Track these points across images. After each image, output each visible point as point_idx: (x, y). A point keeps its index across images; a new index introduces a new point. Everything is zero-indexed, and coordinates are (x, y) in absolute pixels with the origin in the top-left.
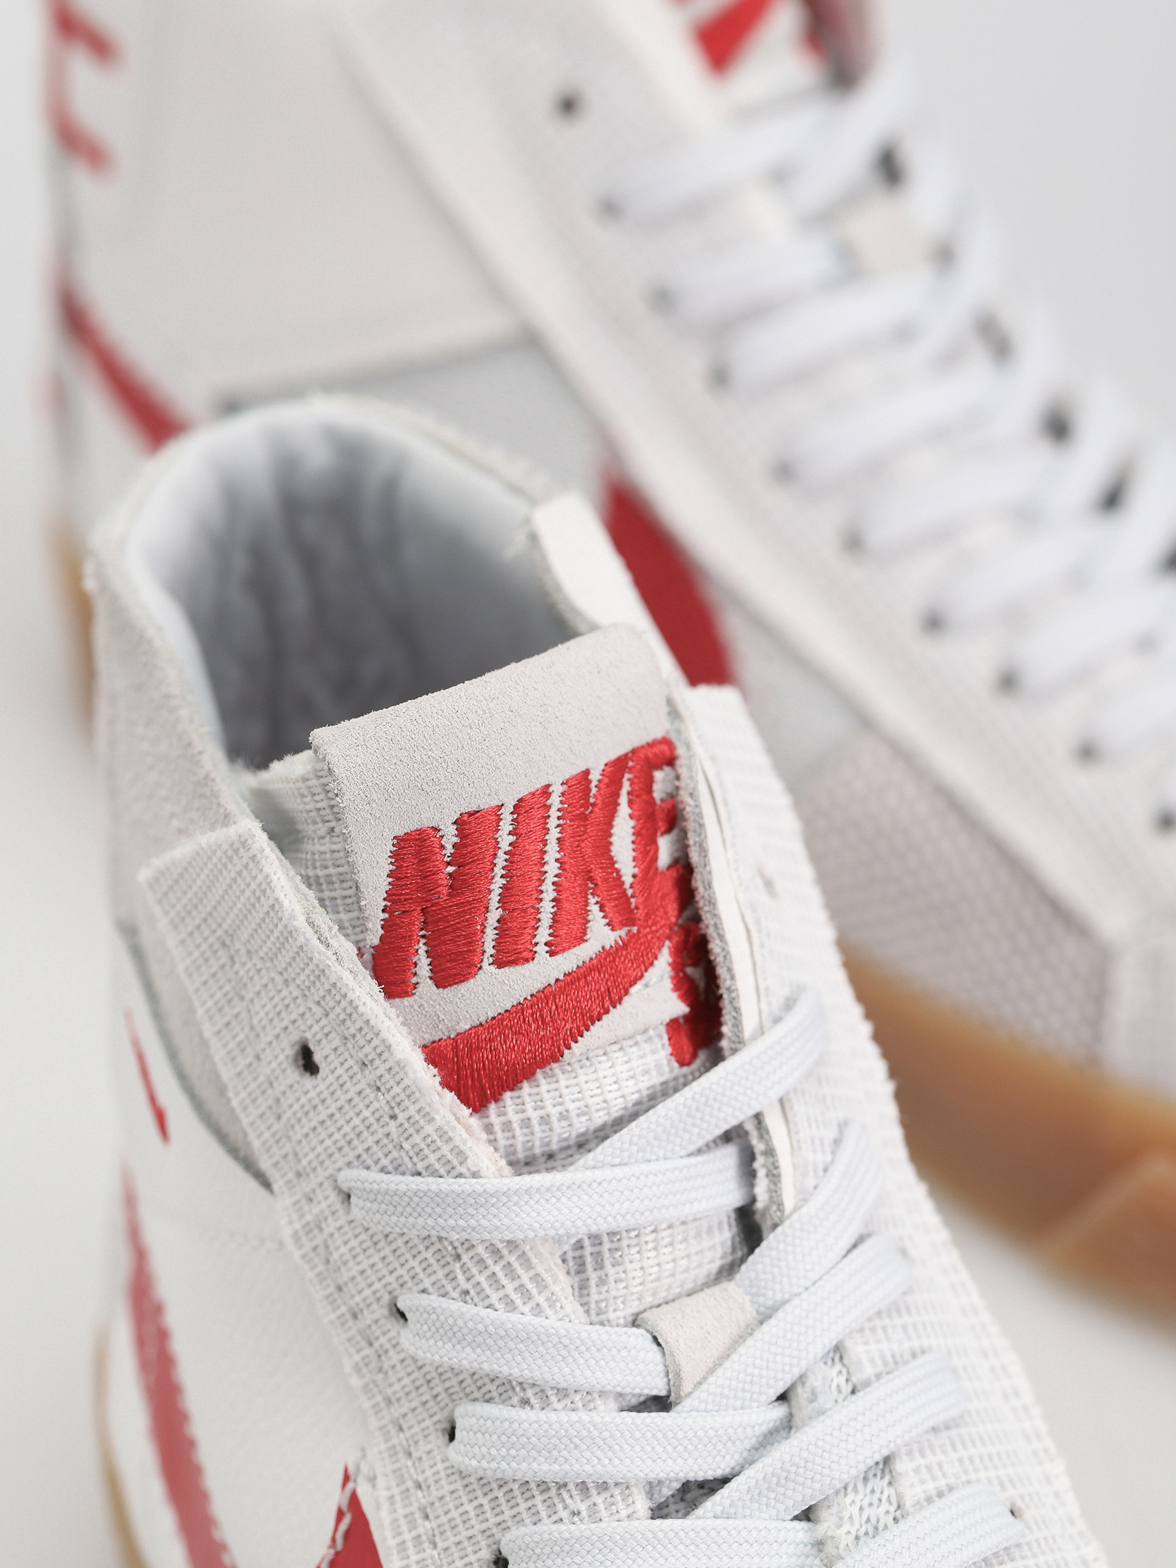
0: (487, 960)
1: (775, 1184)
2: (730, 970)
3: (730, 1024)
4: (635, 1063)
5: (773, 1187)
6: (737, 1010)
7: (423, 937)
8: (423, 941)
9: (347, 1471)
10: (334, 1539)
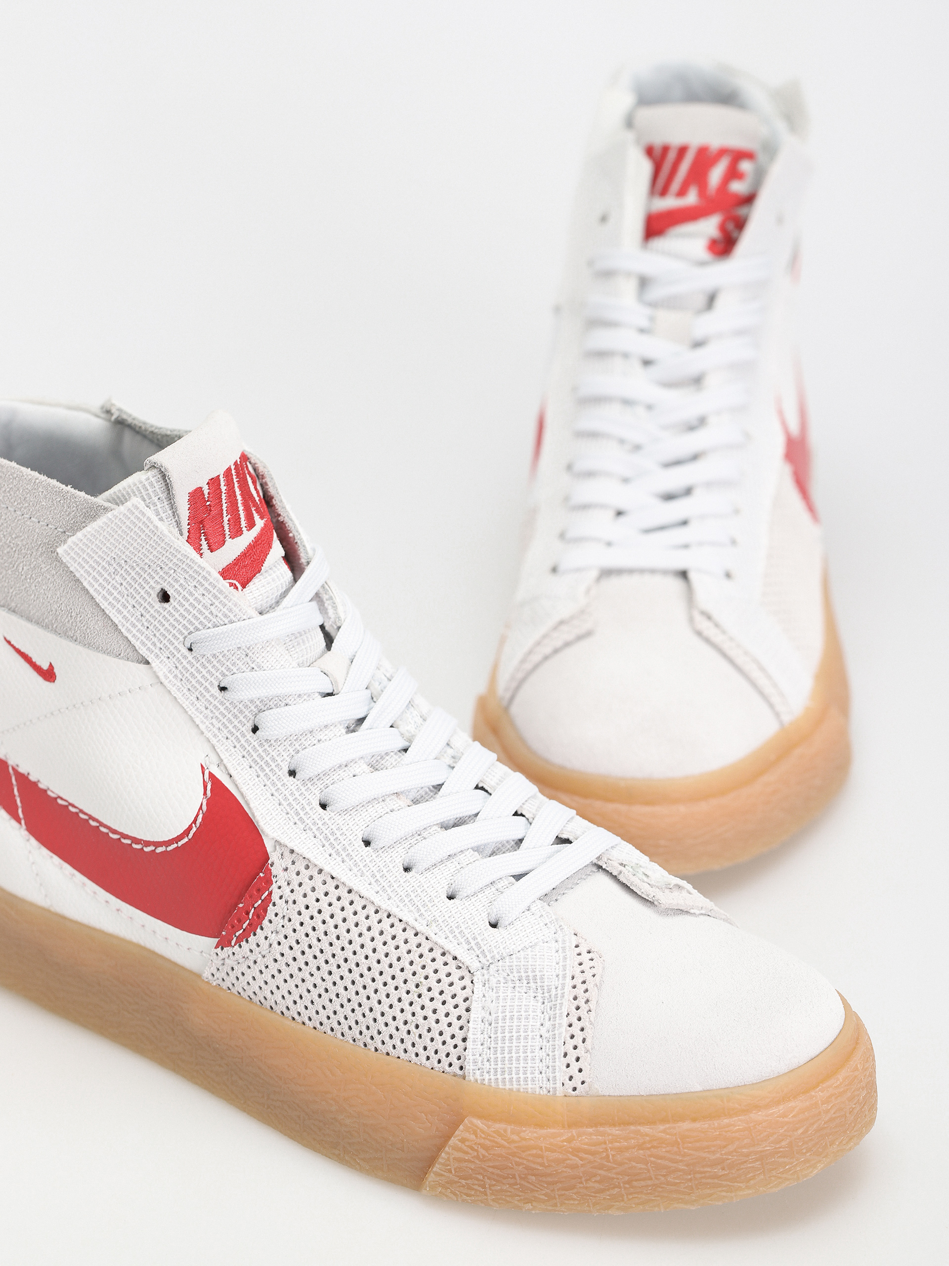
0: (227, 537)
1: (336, 610)
2: (297, 531)
3: (303, 552)
4: (263, 581)
5: (335, 612)
6: (304, 546)
7: (203, 533)
8: (203, 535)
9: (202, 766)
10: (205, 794)
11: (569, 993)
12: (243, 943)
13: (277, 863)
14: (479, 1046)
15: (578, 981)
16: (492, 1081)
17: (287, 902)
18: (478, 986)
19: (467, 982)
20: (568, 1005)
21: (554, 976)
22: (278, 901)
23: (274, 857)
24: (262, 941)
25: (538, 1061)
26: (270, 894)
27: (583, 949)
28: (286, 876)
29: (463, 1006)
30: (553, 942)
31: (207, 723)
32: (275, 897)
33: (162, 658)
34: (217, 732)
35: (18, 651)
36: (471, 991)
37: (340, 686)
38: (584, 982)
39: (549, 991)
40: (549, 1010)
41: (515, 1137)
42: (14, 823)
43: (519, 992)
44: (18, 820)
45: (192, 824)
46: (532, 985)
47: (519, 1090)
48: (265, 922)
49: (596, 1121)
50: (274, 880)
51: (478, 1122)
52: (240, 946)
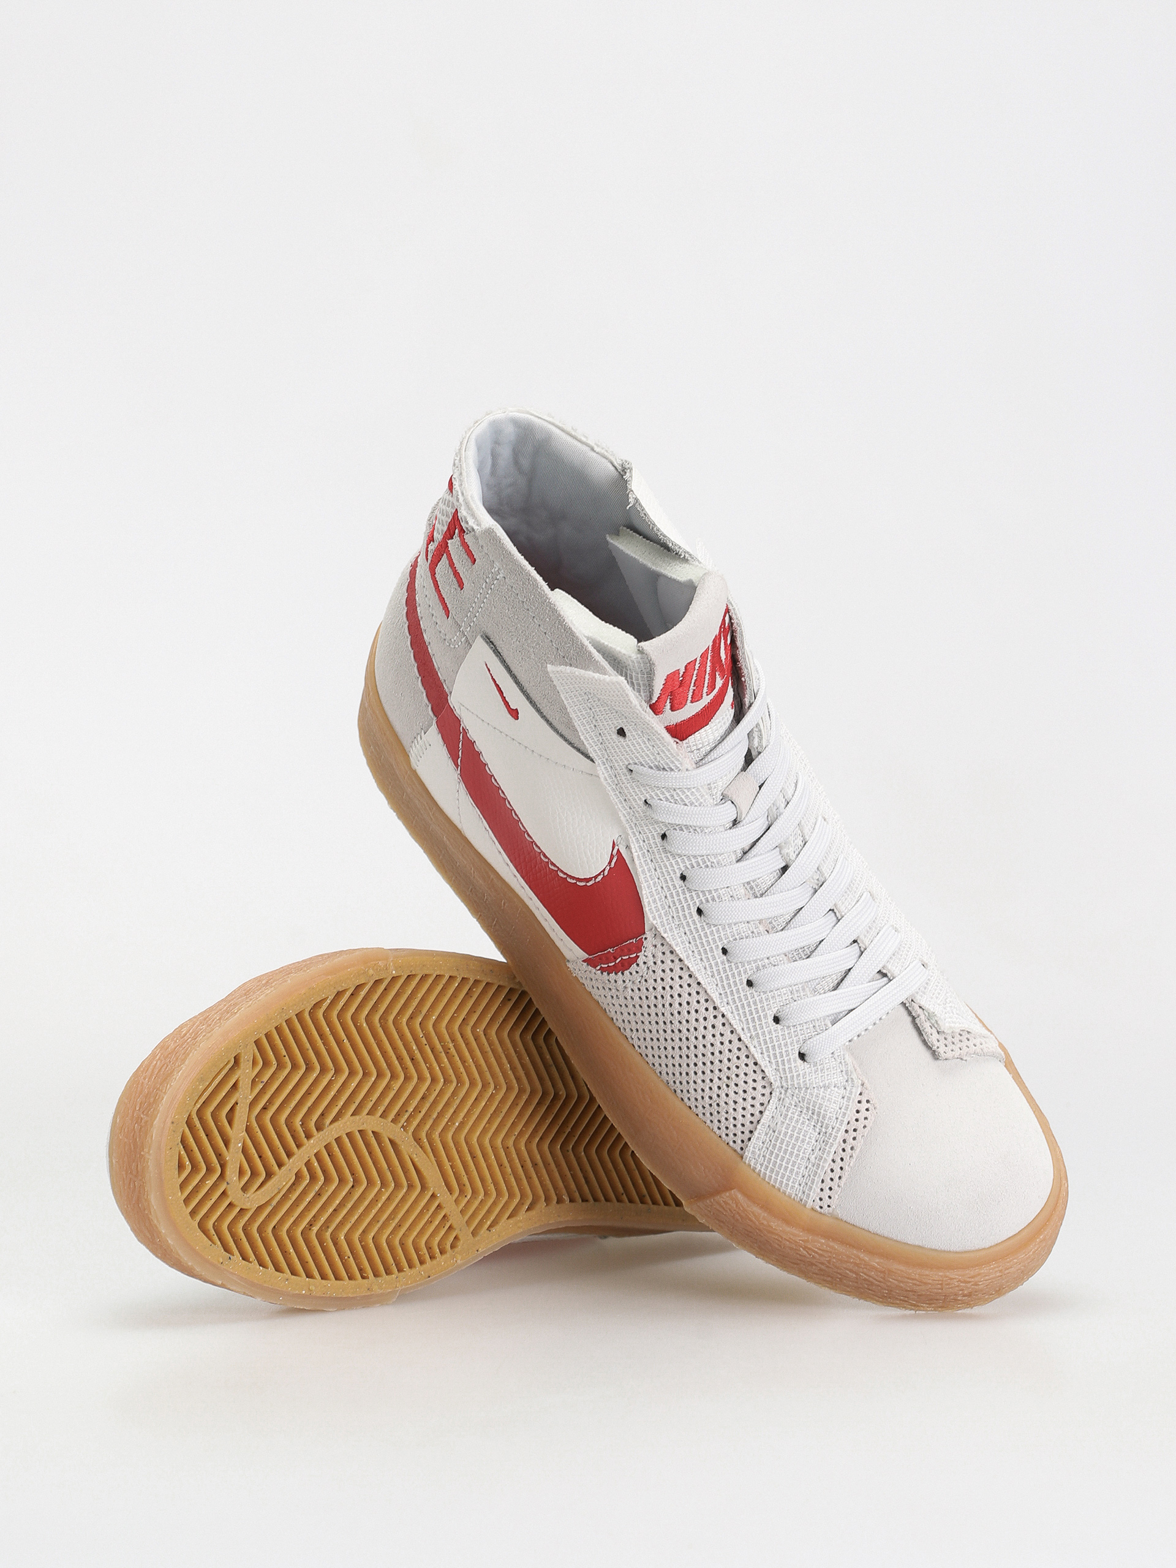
0: (689, 701)
1: (762, 741)
4: (711, 726)
5: (761, 743)
8: (668, 702)
9: (614, 842)
10: (610, 863)
11: (841, 1135)
12: (605, 974)
13: (649, 941)
14: (761, 1144)
15: (851, 1128)
16: (762, 1173)
17: (648, 968)
18: (774, 1100)
19: (767, 1091)
20: (837, 1145)
21: (834, 1118)
22: (641, 964)
23: (648, 934)
24: (620, 982)
25: (800, 1176)
26: (637, 957)
27: (864, 1099)
28: (654, 951)
29: (758, 1108)
30: (843, 1088)
31: (628, 817)
32: (640, 961)
33: (607, 766)
34: (633, 825)
35: (497, 686)
36: (767, 1101)
37: (743, 816)
38: (855, 1130)
39: (827, 1128)
40: (821, 1142)
41: (765, 1223)
42: (450, 763)
43: (804, 1118)
44: (457, 765)
45: (592, 877)
46: (815, 1117)
47: (779, 1190)
48: (627, 972)
49: (829, 1235)
50: (643, 949)
51: (740, 1196)
52: (602, 973)
